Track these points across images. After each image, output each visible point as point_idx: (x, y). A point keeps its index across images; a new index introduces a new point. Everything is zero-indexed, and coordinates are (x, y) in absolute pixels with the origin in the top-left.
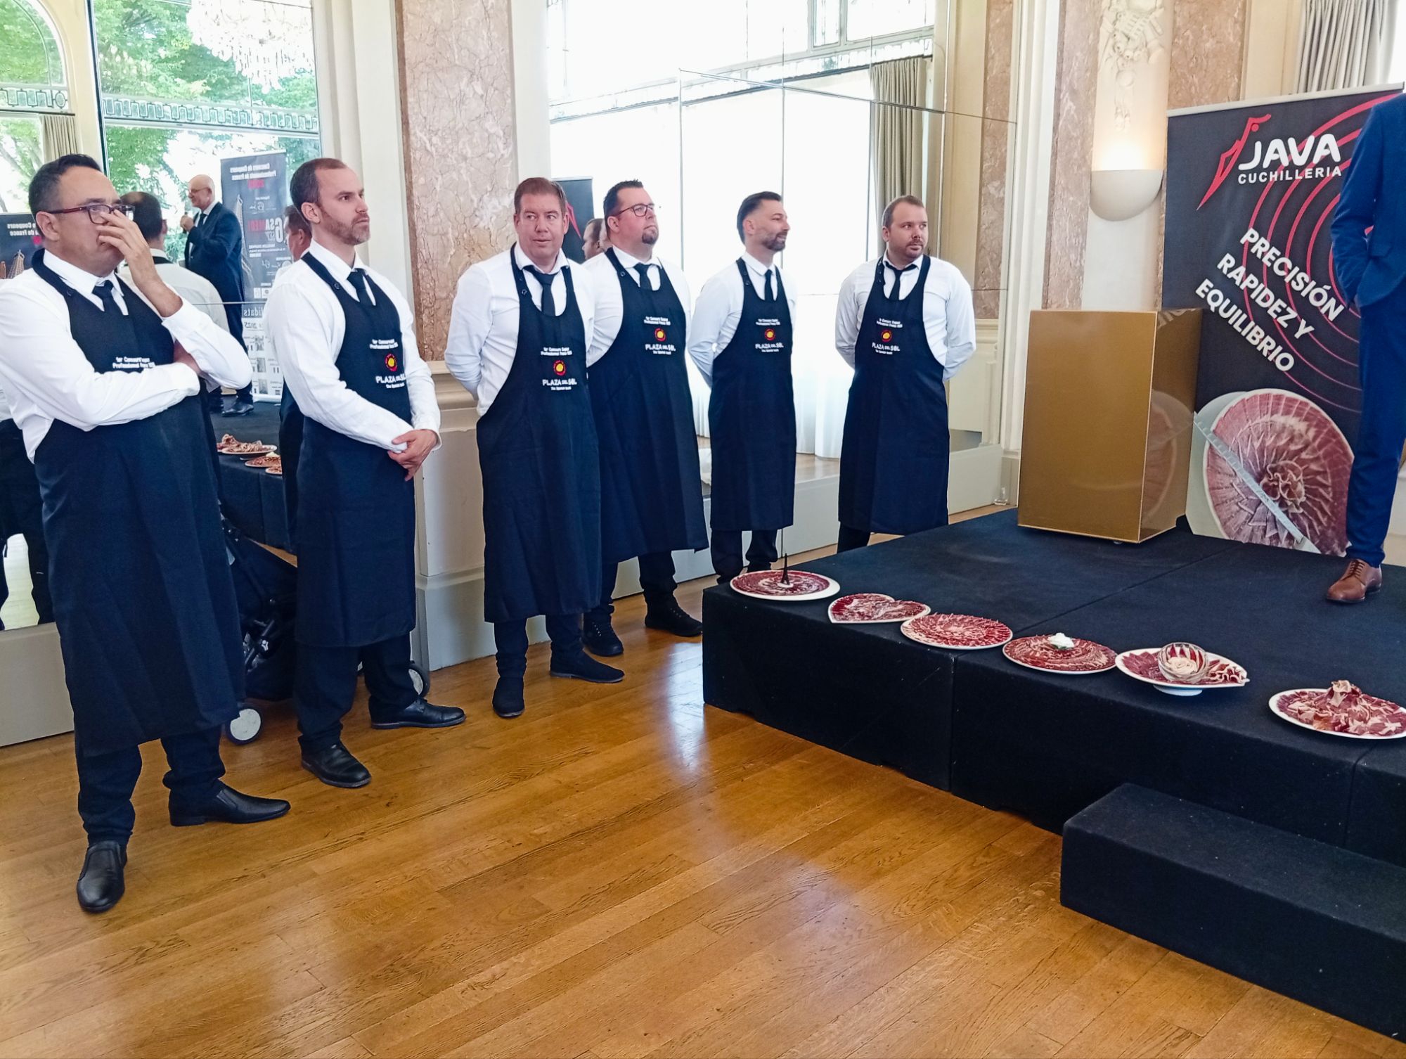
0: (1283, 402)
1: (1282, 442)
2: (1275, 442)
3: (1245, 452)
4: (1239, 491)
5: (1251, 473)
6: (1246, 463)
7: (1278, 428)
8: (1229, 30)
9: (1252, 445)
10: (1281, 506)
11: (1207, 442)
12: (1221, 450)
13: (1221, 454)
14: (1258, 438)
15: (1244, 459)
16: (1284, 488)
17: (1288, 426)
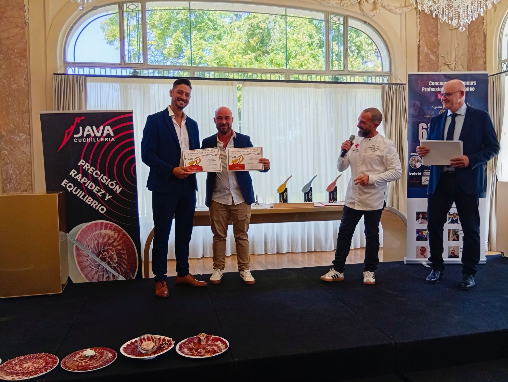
0: (104, 225)
1: (105, 240)
2: (103, 240)
3: (91, 246)
4: (91, 262)
5: (95, 254)
6: (92, 250)
7: (103, 235)
8: (23, 82)
9: (94, 243)
10: (108, 265)
11: (74, 244)
12: (81, 247)
13: (81, 248)
14: (96, 240)
15: (91, 249)
16: (109, 258)
17: (107, 233)
